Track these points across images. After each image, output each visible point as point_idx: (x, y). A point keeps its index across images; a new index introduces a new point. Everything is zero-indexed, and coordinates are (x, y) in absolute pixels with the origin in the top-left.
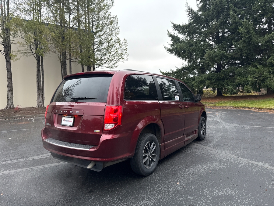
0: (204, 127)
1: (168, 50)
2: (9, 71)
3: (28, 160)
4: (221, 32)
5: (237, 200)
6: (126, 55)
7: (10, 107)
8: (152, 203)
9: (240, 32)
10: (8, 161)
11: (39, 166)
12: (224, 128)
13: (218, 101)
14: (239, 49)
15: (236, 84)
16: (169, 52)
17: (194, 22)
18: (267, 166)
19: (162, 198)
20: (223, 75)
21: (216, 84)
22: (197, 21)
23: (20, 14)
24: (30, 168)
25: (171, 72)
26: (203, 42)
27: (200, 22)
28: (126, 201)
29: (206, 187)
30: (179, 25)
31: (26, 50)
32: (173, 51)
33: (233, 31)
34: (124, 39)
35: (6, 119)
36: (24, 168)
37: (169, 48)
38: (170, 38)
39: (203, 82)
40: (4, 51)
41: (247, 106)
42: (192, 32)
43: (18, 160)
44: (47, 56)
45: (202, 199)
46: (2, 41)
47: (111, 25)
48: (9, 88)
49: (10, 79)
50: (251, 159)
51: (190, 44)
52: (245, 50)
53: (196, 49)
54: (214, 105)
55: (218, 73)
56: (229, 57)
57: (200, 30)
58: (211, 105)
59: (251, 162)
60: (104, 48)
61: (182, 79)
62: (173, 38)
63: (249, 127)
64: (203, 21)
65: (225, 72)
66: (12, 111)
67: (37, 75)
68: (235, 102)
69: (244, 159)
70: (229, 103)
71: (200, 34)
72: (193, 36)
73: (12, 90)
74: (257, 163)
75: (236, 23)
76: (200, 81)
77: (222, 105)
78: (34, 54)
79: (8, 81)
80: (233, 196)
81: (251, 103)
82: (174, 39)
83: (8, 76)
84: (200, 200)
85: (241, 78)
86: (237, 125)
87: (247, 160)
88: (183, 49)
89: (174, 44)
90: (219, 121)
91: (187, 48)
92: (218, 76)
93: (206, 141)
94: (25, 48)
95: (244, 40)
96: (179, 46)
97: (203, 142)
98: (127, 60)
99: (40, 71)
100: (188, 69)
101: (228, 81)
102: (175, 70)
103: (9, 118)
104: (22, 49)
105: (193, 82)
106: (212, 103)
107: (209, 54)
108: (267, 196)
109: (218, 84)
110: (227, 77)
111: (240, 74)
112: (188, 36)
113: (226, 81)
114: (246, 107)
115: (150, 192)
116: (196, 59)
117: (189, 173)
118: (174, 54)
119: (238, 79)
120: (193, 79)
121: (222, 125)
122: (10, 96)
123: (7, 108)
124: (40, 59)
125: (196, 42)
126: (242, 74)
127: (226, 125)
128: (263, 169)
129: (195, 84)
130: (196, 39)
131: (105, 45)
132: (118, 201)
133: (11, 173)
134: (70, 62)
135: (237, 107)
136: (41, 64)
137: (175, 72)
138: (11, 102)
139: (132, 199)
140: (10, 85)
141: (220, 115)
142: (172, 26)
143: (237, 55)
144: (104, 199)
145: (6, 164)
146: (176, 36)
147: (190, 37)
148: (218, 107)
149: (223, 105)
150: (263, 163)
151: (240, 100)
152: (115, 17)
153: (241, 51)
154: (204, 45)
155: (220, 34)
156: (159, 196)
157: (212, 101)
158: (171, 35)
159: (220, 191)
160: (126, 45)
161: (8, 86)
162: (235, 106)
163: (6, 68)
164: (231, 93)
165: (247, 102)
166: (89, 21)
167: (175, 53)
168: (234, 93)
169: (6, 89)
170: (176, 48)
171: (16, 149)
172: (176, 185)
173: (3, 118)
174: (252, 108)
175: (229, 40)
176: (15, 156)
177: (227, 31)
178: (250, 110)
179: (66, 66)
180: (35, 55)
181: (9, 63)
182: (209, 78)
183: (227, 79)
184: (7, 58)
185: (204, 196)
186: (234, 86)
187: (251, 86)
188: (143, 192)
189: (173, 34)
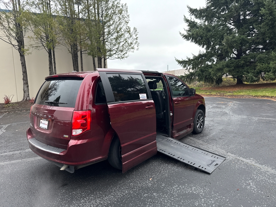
0: (202, 121)
1: (183, 37)
2: (24, 65)
3: (24, 152)
4: (242, 14)
5: (201, 199)
6: (136, 45)
7: (26, 99)
8: (116, 198)
9: (262, 14)
10: (7, 153)
11: (31, 159)
12: (229, 120)
13: (237, 89)
14: (262, 33)
15: (257, 71)
16: (185, 39)
17: (212, 5)
18: (253, 163)
19: (128, 193)
20: (242, 62)
21: (235, 72)
22: (216, 4)
23: (29, 8)
24: (22, 160)
25: (187, 60)
26: (221, 27)
27: (219, 5)
28: (92, 195)
29: (177, 184)
30: (196, 9)
31: (37, 44)
32: (189, 38)
33: (255, 13)
34: (135, 28)
35: (21, 111)
36: (17, 160)
37: (185, 34)
38: (187, 24)
39: (221, 70)
40: (18, 46)
41: (267, 94)
42: (210, 16)
43: (16, 152)
44: (58, 49)
45: (166, 196)
46: (15, 36)
47: (121, 13)
48: (25, 81)
49: (25, 72)
50: (240, 155)
51: (207, 29)
52: (267, 34)
53: (214, 35)
54: (232, 94)
55: (238, 60)
56: (250, 42)
57: (219, 14)
58: (229, 94)
59: (238, 158)
60: (114, 38)
61: (199, 66)
62: (190, 23)
63: (256, 119)
64: (222, 4)
65: (245, 58)
66: (28, 104)
67: (50, 68)
68: (255, 90)
69: (233, 155)
70: (248, 92)
71: (218, 18)
72: (212, 21)
73: (27, 83)
74: (244, 160)
75: (258, 4)
76: (218, 69)
77: (240, 94)
78: (45, 48)
79: (23, 74)
80: (200, 195)
81: (272, 92)
82: (191, 25)
83: (22, 70)
84: (164, 197)
85: (263, 65)
86: (245, 117)
87: (235, 156)
88: (199, 35)
89: (190, 30)
90: (228, 112)
91: (204, 33)
92: (237, 63)
93: (202, 135)
94: (35, 41)
95: (267, 23)
96: (195, 32)
97: (199, 135)
98: (137, 50)
99: (52, 64)
100: (206, 56)
101: (249, 68)
102: (192, 58)
103: (24, 110)
104: (33, 42)
105: (210, 70)
106: (229, 92)
107: (227, 40)
108: (235, 196)
109: (237, 71)
110: (248, 64)
111: (261, 60)
112: (206, 20)
113: (246, 68)
114: (266, 96)
115: (119, 187)
116: (214, 45)
117: (167, 169)
118: (190, 41)
119: (259, 66)
120: (211, 67)
121: (229, 117)
122: (26, 89)
123: (23, 100)
124: (52, 52)
125: (214, 27)
126: (264, 60)
127: (233, 117)
128: (248, 167)
129: (212, 72)
130: (214, 23)
131: (115, 35)
132: (85, 196)
133: (3, 165)
134: (81, 54)
135: (256, 96)
136: (53, 57)
137: (192, 60)
138: (27, 94)
139: (100, 193)
140: (25, 79)
141: (232, 105)
142: (189, 10)
143: (259, 40)
144: (74, 192)
145: (3, 155)
146: (193, 21)
147: (208, 22)
148: (235, 96)
149: (242, 94)
150: (251, 159)
151: (261, 88)
152: (124, 5)
153: (263, 35)
154: (223, 29)
155: (242, 17)
156: (126, 191)
157: (231, 90)
158: (187, 21)
159: (189, 189)
160: (136, 34)
161: (23, 79)
162: (254, 95)
163: (20, 62)
164: (251, 81)
165: (268, 90)
166: (98, 11)
167: (191, 39)
168: (255, 81)
169: (22, 82)
170: (193, 34)
171: (18, 141)
172: (148, 181)
173: (18, 110)
174: (272, 97)
175: (251, 23)
176: (14, 148)
177: (249, 14)
178: (269, 99)
179: (77, 58)
180: (47, 48)
181: (23, 57)
182: (228, 66)
183: (247, 66)
184: (21, 52)
185: (170, 193)
186: (255, 73)
187: (273, 73)
188: (113, 187)
189: (190, 19)
